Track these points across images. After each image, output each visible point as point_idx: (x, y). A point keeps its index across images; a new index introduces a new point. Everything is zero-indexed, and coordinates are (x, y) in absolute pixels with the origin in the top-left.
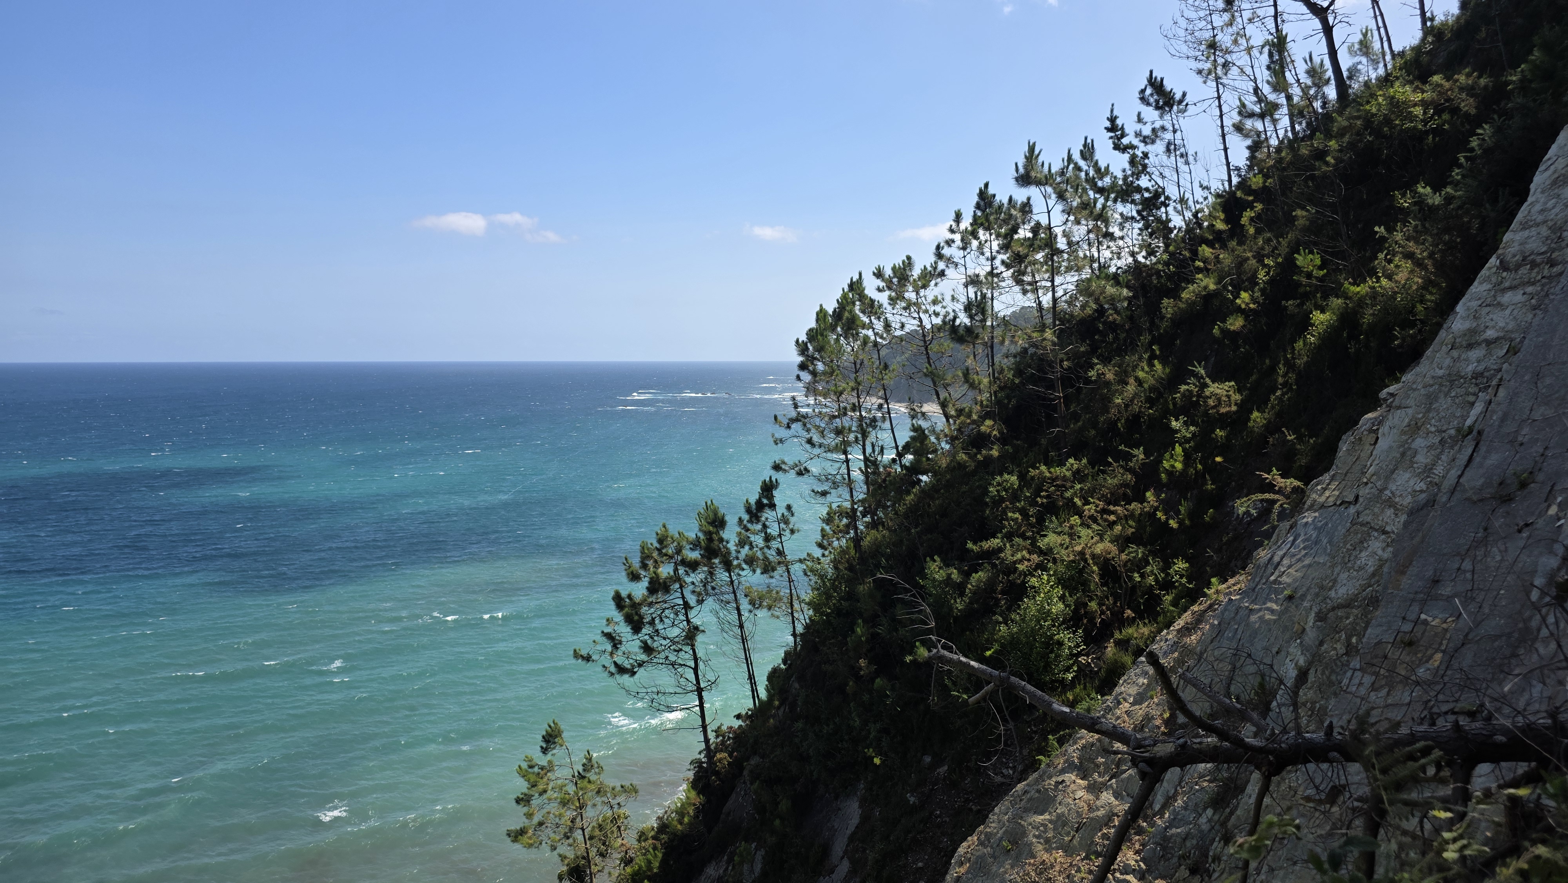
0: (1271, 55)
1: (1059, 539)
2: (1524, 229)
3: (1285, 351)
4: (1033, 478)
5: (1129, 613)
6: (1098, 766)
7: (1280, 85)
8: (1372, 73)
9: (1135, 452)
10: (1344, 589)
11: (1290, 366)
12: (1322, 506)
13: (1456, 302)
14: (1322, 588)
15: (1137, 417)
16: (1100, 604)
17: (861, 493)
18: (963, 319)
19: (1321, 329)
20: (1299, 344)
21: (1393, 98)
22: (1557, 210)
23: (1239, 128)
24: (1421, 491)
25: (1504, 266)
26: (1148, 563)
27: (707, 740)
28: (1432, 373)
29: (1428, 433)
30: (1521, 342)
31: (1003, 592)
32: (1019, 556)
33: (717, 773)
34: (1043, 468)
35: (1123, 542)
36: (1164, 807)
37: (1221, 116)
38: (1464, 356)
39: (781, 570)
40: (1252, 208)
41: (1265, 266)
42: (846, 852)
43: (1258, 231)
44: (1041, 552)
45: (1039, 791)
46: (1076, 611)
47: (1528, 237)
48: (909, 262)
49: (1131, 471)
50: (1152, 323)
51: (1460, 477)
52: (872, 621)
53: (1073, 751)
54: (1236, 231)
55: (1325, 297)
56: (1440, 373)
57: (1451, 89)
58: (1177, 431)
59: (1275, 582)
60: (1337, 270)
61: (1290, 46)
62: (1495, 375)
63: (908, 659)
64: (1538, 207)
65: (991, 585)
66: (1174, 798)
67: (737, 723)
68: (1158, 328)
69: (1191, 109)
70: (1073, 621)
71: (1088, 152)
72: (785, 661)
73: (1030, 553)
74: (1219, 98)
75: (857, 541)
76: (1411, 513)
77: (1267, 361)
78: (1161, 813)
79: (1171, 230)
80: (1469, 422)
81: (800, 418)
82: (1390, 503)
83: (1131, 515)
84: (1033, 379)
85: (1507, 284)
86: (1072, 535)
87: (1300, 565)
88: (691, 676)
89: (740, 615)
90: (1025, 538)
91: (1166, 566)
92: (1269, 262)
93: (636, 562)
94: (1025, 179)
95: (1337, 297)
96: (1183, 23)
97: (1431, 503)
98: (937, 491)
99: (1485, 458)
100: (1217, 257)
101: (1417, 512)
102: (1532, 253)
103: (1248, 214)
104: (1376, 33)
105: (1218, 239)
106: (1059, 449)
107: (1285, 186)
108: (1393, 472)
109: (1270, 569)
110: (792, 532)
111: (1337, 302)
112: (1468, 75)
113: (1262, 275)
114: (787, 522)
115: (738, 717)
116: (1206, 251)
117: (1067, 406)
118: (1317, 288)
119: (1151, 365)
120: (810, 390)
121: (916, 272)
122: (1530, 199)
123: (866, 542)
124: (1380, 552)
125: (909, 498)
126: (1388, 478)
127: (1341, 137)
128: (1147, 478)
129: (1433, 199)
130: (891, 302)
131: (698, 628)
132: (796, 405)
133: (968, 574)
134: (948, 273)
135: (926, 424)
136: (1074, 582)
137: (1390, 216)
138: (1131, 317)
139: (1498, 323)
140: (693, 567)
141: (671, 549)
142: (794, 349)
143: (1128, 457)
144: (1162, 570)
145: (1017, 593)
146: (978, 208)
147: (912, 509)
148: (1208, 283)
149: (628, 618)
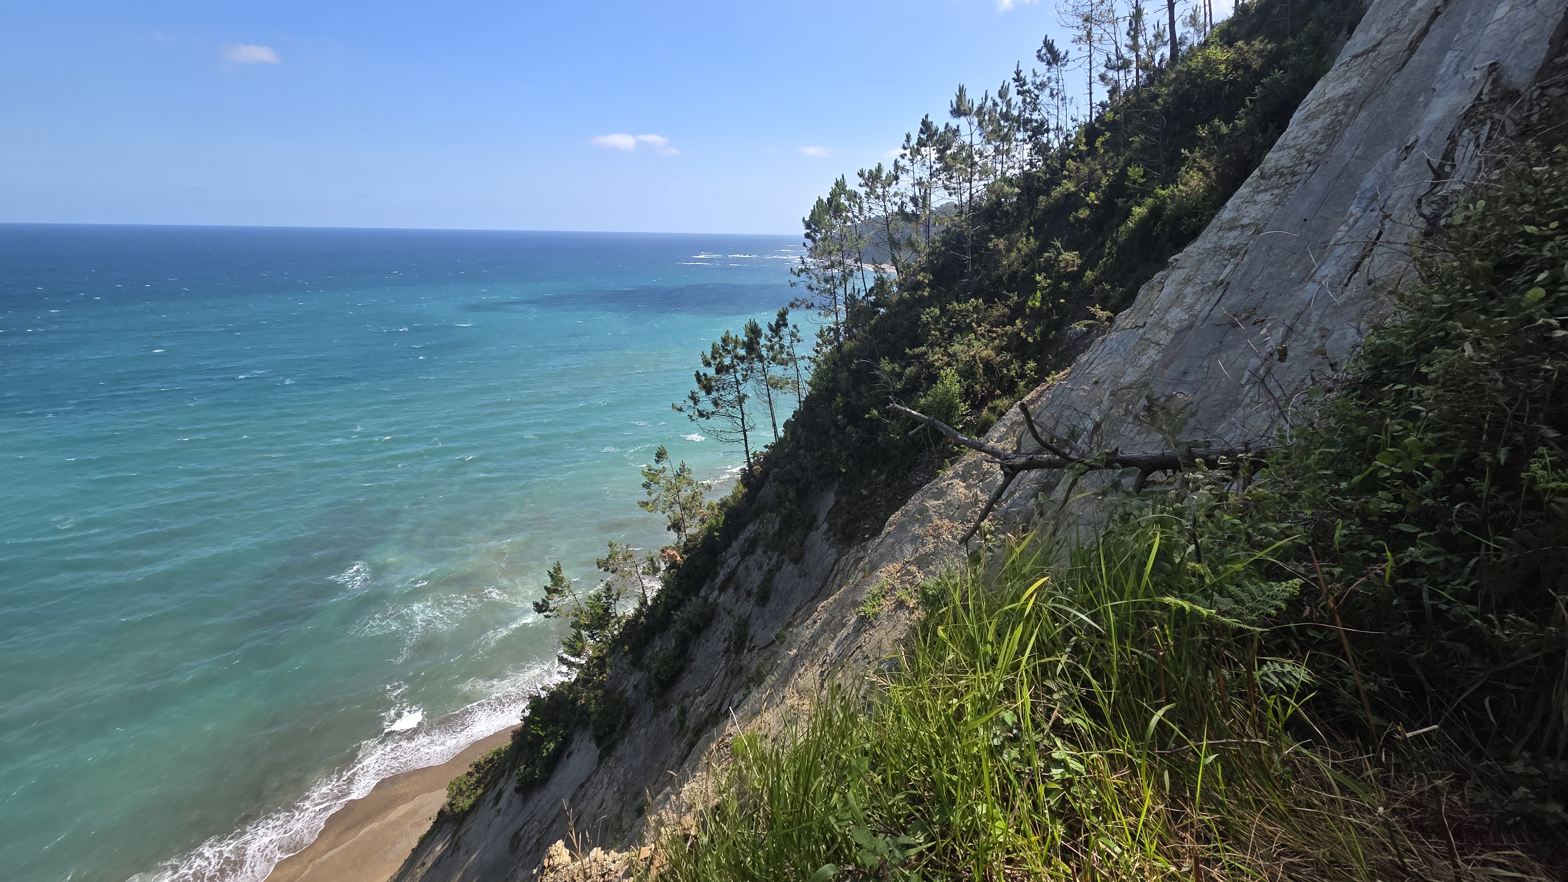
0: (1130, 24)
1: (961, 348)
2: (1281, 150)
3: (1112, 232)
4: (948, 310)
5: (998, 391)
6: (972, 475)
7: (1135, 48)
8: (1194, 39)
9: (1011, 295)
10: (1127, 379)
11: (1114, 242)
12: (1124, 329)
13: (1227, 200)
14: (1116, 377)
15: (1015, 273)
16: (981, 387)
17: (843, 317)
18: (910, 208)
19: (1137, 218)
20: (1122, 228)
21: (1208, 57)
22: (1304, 137)
23: (1103, 78)
24: (1185, 320)
25: (1262, 176)
26: (1012, 363)
27: (749, 459)
28: (1204, 246)
29: (1196, 284)
30: (1264, 226)
31: (924, 379)
32: (936, 357)
33: (754, 477)
34: (955, 304)
35: (999, 350)
36: (1008, 497)
37: (1090, 70)
38: (1226, 235)
39: (791, 364)
40: (1103, 135)
41: (1107, 175)
42: (826, 519)
43: (1106, 152)
44: (949, 355)
45: (937, 488)
46: (967, 390)
47: (1282, 156)
48: (879, 169)
49: (1008, 307)
50: (1031, 211)
51: (1211, 311)
52: (846, 394)
53: (959, 467)
54: (1092, 151)
55: (1142, 197)
56: (1209, 246)
57: (1247, 52)
58: (1039, 283)
59: (1088, 373)
60: (1153, 179)
61: (1144, 17)
62: (1243, 248)
63: (867, 416)
64: (1292, 135)
65: (918, 375)
66: (1014, 493)
67: (765, 450)
68: (1035, 215)
69: (1070, 65)
70: (967, 394)
71: (1003, 94)
72: (793, 417)
73: (942, 355)
74: (1090, 56)
75: (840, 347)
76: (1177, 333)
77: (1100, 238)
78: (1006, 500)
79: (1051, 150)
80: (1221, 278)
81: (806, 270)
82: (1165, 327)
83: (1006, 334)
84: (954, 248)
85: (1262, 188)
86: (968, 346)
87: (1104, 364)
88: (739, 422)
89: (768, 390)
90: (941, 347)
91: (1024, 363)
92: (1110, 172)
93: (709, 356)
94: (957, 112)
95: (1150, 197)
97: (1190, 327)
98: (890, 318)
99: (1228, 299)
100: (1078, 168)
101: (1181, 332)
102: (1282, 167)
103: (1101, 139)
104: (1203, 9)
105: (1081, 157)
106: (966, 293)
107: (1128, 119)
108: (1169, 308)
109: (1087, 365)
110: (799, 341)
111: (1150, 201)
112: (1261, 41)
113: (1104, 182)
114: (794, 335)
115: (766, 447)
116: (1071, 163)
117: (973, 265)
118: (1139, 190)
119: (1028, 239)
120: (813, 252)
121: (884, 176)
122: (1288, 130)
123: (845, 348)
124: (1154, 356)
125: (873, 322)
126: (1166, 312)
127: (1170, 85)
128: (1018, 311)
129: (1224, 130)
130: (867, 193)
131: (745, 396)
132: (803, 262)
133: (905, 368)
134: (903, 177)
135: (885, 276)
136: (967, 373)
137: (1193, 143)
138: (1018, 208)
139: (1252, 213)
140: (742, 359)
141: (730, 348)
142: (802, 226)
143: (1007, 298)
144: (1021, 367)
145: (933, 378)
146: (922, 132)
147: (874, 328)
148: (1070, 186)
149: (705, 387)
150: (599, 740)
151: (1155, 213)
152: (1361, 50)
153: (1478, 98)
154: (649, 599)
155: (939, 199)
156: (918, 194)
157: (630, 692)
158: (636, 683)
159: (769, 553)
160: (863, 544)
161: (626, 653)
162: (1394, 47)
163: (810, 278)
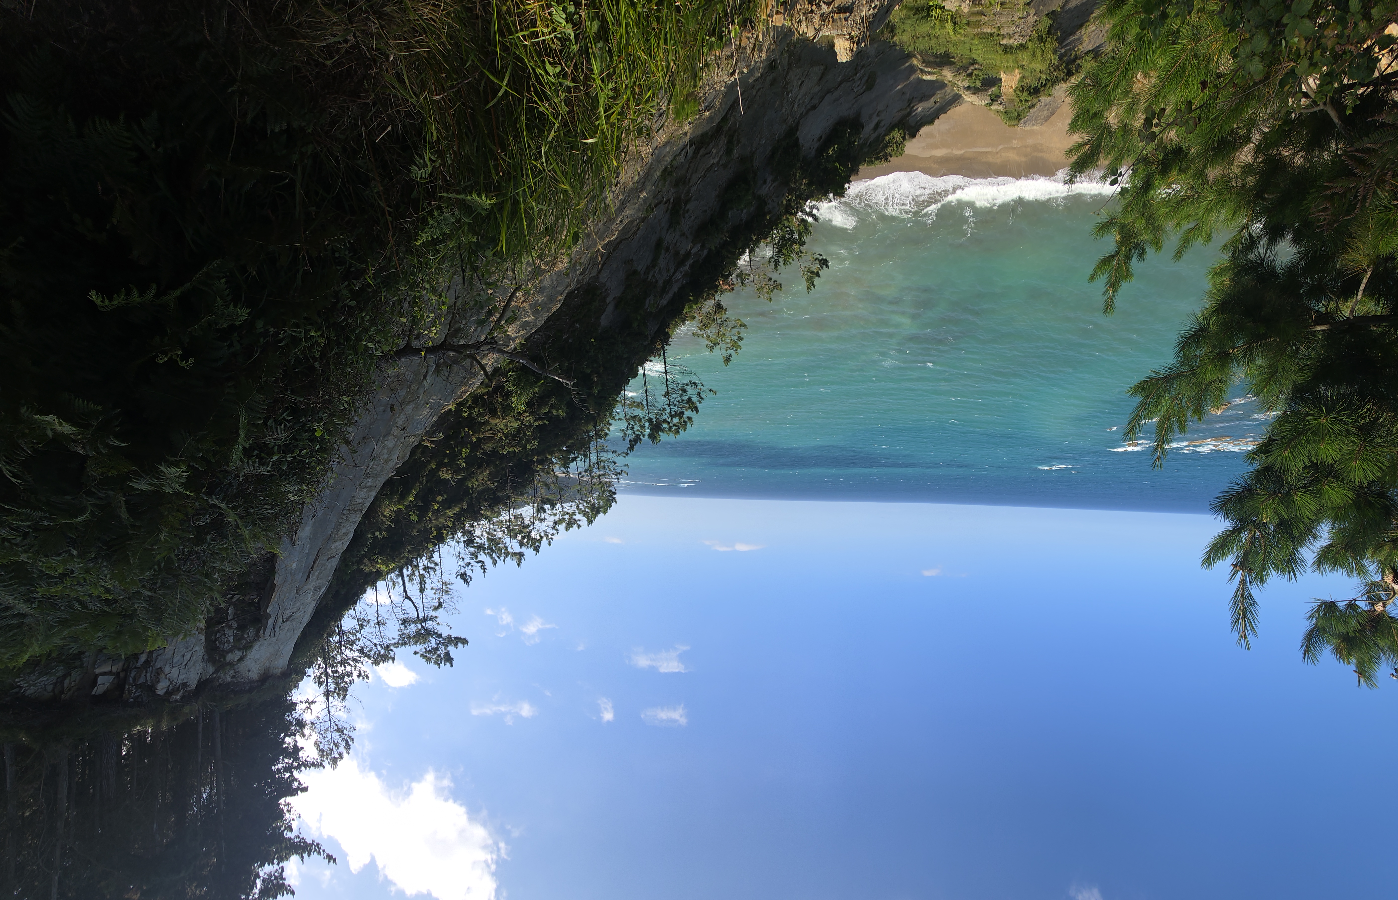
0: (425, 586)
1: (512, 424)
3: (423, 488)
4: (521, 447)
5: (486, 397)
7: (422, 577)
8: (392, 575)
9: (480, 455)
10: (411, 406)
11: (421, 483)
12: (415, 435)
14: (417, 408)
15: (479, 468)
16: (497, 400)
17: (592, 445)
18: (547, 507)
19: (411, 495)
20: (418, 490)
21: (386, 566)
23: (436, 564)
24: (386, 441)
25: (361, 510)
26: (477, 415)
27: (664, 353)
28: (381, 479)
29: (383, 460)
30: (357, 487)
31: (535, 405)
32: (528, 419)
33: (661, 340)
34: (517, 451)
35: (487, 423)
37: (442, 568)
38: (372, 483)
39: (628, 416)
40: (433, 537)
41: (429, 517)
42: (608, 305)
43: (431, 528)
44: (519, 420)
45: (526, 330)
46: (507, 397)
48: (567, 529)
49: (482, 449)
50: (471, 501)
51: (376, 445)
53: (512, 346)
54: (439, 529)
55: (410, 505)
56: (379, 478)
57: (370, 566)
58: (464, 462)
59: (432, 410)
60: (406, 514)
61: (418, 588)
62: (365, 477)
65: (540, 406)
67: (652, 358)
68: (469, 499)
69: (454, 572)
70: (508, 395)
71: (494, 562)
72: (629, 380)
73: (524, 419)
74: (444, 575)
75: (595, 426)
76: (389, 433)
77: (429, 485)
79: (462, 532)
80: (373, 462)
81: (616, 474)
82: (395, 437)
83: (483, 433)
85: (360, 504)
86: (507, 426)
87: (424, 415)
88: (669, 379)
89: (647, 400)
90: (525, 425)
91: (470, 415)
92: (428, 519)
93: (688, 424)
94: (520, 555)
95: (406, 505)
96: (454, 601)
97: (384, 437)
98: (559, 443)
99: (369, 451)
100: (445, 521)
101: (387, 434)
103: (434, 534)
104: (391, 587)
105: (445, 527)
106: (510, 457)
107: (422, 543)
108: (394, 447)
109: (433, 414)
110: (622, 431)
111: (406, 503)
112: (366, 570)
113: (430, 514)
114: (625, 433)
115: (651, 361)
116: (450, 524)
117: (506, 473)
118: (412, 508)
119: (472, 486)
120: (610, 484)
121: (564, 525)
123: (591, 426)
124: (399, 420)
125: (571, 442)
126: (395, 445)
127: (403, 557)
128: (476, 446)
129: (377, 533)
130: (575, 515)
131: (665, 397)
132: (618, 479)
133: (549, 411)
134: (551, 524)
135: (563, 469)
136: (507, 409)
137: (389, 529)
138: (480, 503)
139: (363, 493)
140: (665, 421)
141: (674, 428)
142: (617, 499)
143: (482, 454)
144: (472, 413)
145: (529, 404)
146: (539, 547)
147: (570, 437)
148: (449, 513)
149: (693, 403)
150: (796, 144)
151: (403, 497)
152: (332, 559)
153: (296, 534)
154: (748, 253)
155: (527, 511)
156: (542, 514)
157: (769, 179)
158: (764, 186)
159: (654, 280)
160: (579, 286)
161: (769, 212)
162: (323, 559)
163: (614, 469)
